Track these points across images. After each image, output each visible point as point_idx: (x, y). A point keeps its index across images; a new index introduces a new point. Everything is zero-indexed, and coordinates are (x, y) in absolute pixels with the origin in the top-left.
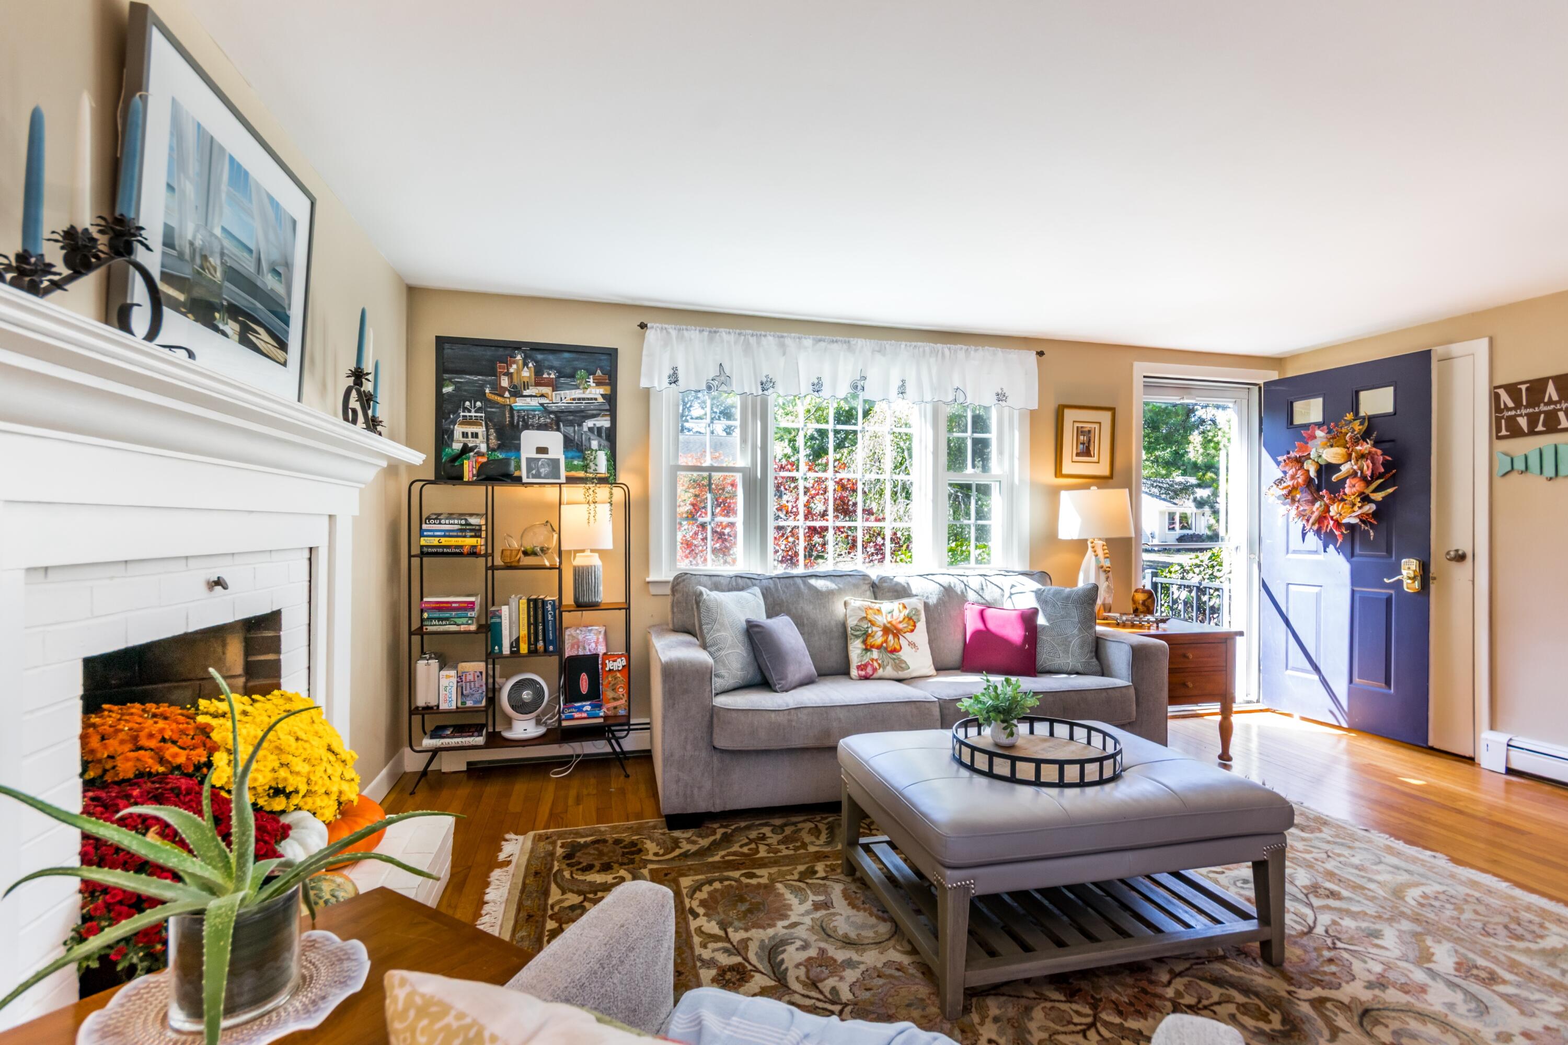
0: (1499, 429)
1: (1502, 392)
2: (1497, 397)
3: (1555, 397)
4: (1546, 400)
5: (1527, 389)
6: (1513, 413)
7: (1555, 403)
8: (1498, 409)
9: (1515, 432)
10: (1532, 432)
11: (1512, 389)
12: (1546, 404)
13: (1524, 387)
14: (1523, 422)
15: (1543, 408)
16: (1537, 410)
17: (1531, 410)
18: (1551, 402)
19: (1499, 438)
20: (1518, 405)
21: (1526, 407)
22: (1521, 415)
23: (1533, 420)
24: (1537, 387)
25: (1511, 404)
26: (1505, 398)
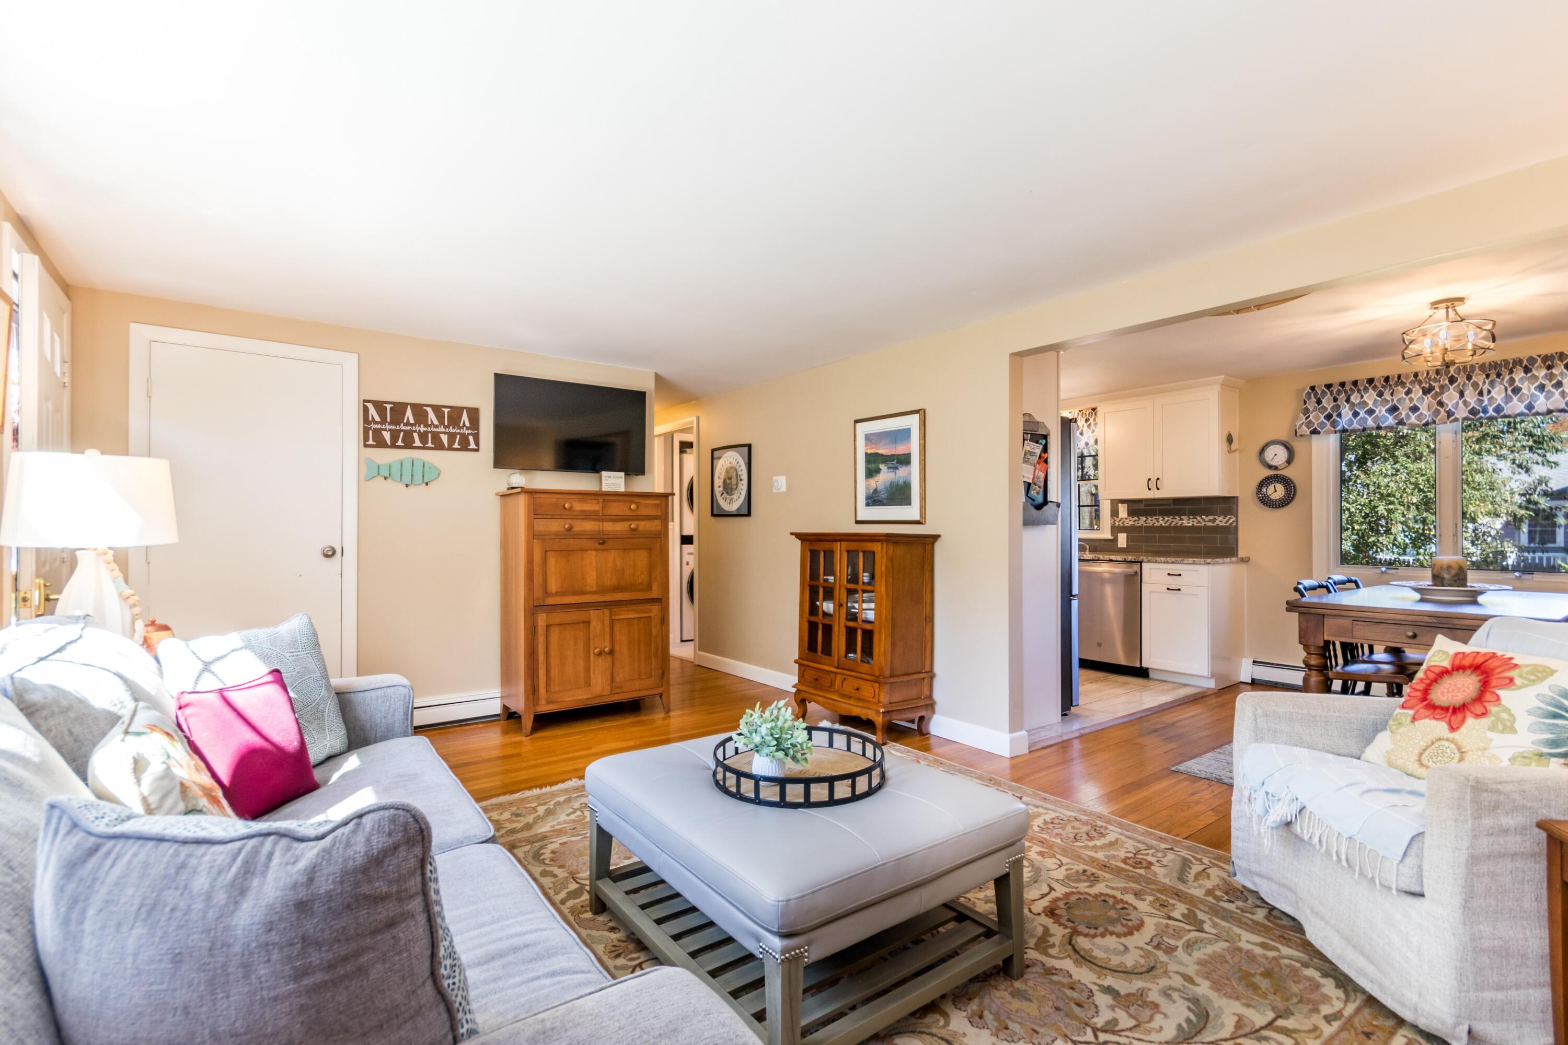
0: (366, 438)
1: (370, 405)
2: (366, 410)
3: (412, 421)
4: (405, 421)
5: (391, 408)
6: (379, 426)
7: (412, 425)
8: (366, 420)
9: (380, 443)
10: (394, 446)
11: (379, 405)
12: (406, 425)
13: (388, 406)
14: (387, 436)
15: (403, 427)
16: (398, 428)
17: (394, 427)
18: (408, 424)
19: (366, 446)
20: (383, 421)
21: (390, 424)
22: (385, 430)
23: (395, 435)
24: (399, 409)
25: (377, 419)
26: (372, 411)
